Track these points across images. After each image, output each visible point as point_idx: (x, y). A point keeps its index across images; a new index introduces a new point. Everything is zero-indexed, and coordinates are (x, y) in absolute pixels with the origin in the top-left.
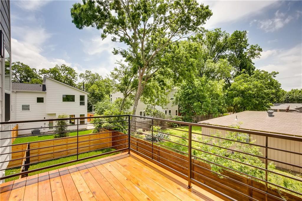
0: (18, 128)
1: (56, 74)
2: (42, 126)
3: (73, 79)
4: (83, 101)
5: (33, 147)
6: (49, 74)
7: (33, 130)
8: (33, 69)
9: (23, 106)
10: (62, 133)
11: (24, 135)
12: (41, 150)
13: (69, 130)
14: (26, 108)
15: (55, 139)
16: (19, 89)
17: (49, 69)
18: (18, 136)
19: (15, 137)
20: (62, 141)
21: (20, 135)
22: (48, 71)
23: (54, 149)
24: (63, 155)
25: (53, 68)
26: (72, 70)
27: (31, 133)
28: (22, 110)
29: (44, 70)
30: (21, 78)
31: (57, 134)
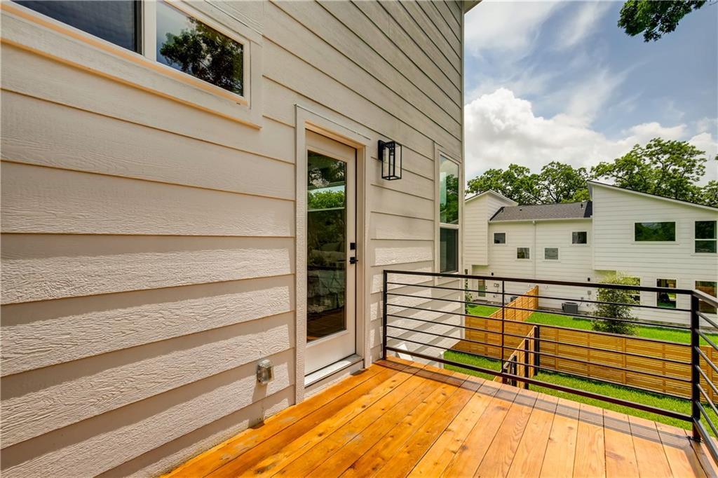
0: (538, 294)
1: (633, 169)
2: (582, 296)
3: (686, 175)
4: (713, 237)
5: (546, 335)
6: (615, 173)
7: (564, 302)
8: (580, 170)
9: (547, 250)
10: (614, 323)
11: (548, 309)
12: (561, 348)
13: (636, 319)
14: (551, 254)
15: (595, 332)
16: (540, 217)
17: (614, 162)
18: (539, 309)
19: (532, 309)
20: (610, 342)
21: (542, 308)
22: (612, 165)
23: (589, 354)
24: (613, 378)
25: (624, 155)
26: (681, 148)
27: (561, 308)
28: (546, 258)
29: (604, 166)
30: (557, 193)
31: (602, 320)
